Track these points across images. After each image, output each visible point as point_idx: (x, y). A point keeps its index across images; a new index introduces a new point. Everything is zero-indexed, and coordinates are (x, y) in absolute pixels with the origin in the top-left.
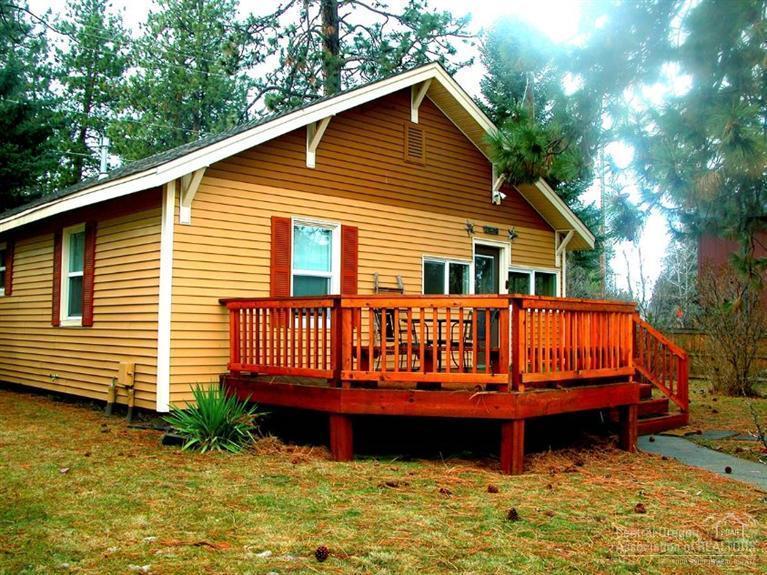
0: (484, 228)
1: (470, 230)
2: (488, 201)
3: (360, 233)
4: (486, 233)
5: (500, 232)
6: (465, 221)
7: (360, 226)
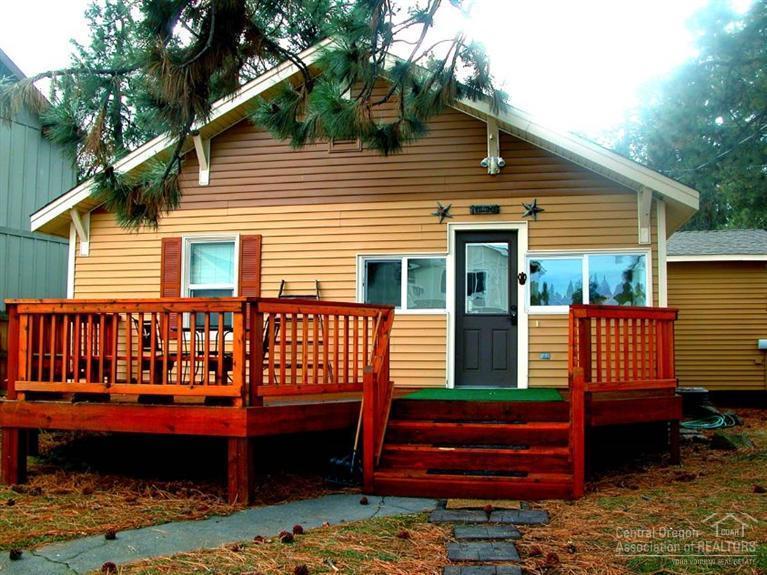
0: (472, 207)
1: (444, 214)
2: (482, 172)
3: (264, 241)
4: (473, 214)
5: (503, 209)
6: (435, 204)
7: (263, 233)
